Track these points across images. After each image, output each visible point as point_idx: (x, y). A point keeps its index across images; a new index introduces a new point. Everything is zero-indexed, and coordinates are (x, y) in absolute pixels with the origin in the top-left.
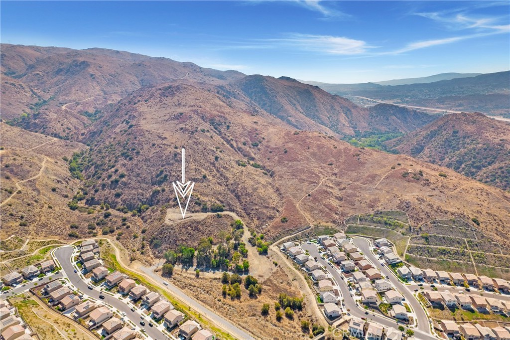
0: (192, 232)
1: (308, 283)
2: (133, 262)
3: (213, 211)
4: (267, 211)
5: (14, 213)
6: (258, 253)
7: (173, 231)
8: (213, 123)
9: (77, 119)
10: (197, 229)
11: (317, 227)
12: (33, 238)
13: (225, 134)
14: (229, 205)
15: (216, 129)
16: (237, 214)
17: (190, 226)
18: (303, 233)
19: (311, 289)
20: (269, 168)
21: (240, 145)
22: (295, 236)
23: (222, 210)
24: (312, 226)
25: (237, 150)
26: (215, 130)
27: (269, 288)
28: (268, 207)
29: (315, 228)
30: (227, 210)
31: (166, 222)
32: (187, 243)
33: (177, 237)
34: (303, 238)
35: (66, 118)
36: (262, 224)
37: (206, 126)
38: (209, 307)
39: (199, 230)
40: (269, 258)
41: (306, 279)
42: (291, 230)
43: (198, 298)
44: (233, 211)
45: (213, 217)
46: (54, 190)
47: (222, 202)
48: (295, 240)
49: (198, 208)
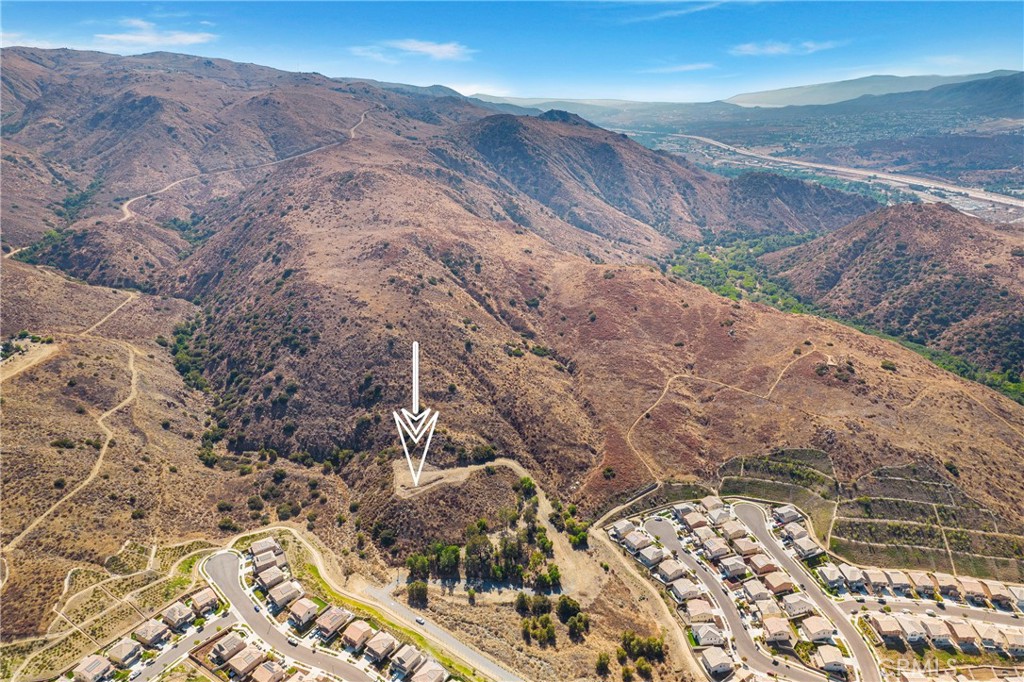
0: (447, 510)
1: (668, 604)
2: (350, 577)
3: (479, 461)
4: (575, 455)
5: (117, 493)
6: (570, 546)
7: (415, 511)
8: (449, 261)
9: (162, 240)
10: (455, 503)
11: (668, 485)
12: (162, 543)
13: (474, 285)
14: (504, 444)
15: (455, 273)
16: (521, 463)
17: (442, 497)
18: (644, 498)
19: (674, 616)
20: (563, 355)
21: (504, 306)
22: (631, 506)
23: (492, 458)
24: (660, 483)
25: (499, 316)
26: (454, 276)
27: (602, 617)
28: (575, 445)
29: (665, 486)
30: (501, 456)
31: (397, 493)
32: (442, 533)
33: (422, 524)
34: (646, 508)
35: (142, 241)
36: (568, 482)
38: (504, 665)
39: (459, 506)
40: (591, 554)
41: (662, 596)
42: (623, 494)
43: (482, 648)
44: (512, 456)
45: (480, 474)
46: (166, 426)
47: (490, 440)
48: (631, 513)
49: (451, 459)
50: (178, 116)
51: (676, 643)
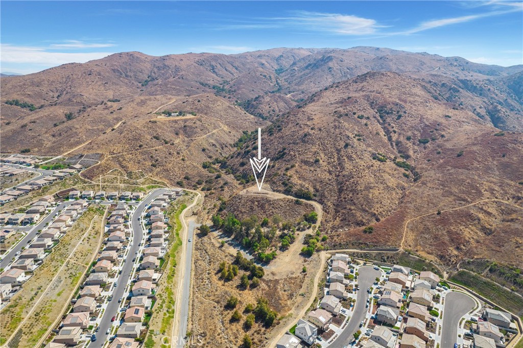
0: (255, 207)
1: (312, 306)
2: (193, 216)
3: (296, 195)
4: (361, 215)
5: (154, 156)
6: (300, 252)
7: (240, 201)
8: (382, 111)
9: (286, 103)
10: (262, 207)
11: (407, 253)
12: (151, 176)
13: (389, 125)
14: (323, 196)
15: (381, 117)
16: (324, 207)
17: (258, 201)
18: (380, 253)
19: (306, 313)
20: (418, 171)
21: (402, 139)
22: (365, 253)
23: (309, 199)
24: (401, 249)
25: (394, 144)
26: (379, 118)
27: (267, 288)
28: (367, 211)
29: (403, 254)
30: (315, 201)
31: (241, 191)
33: (238, 207)
34: (376, 260)
36: (342, 227)
37: (372, 112)
40: (305, 261)
41: (315, 301)
42: (365, 244)
43: (196, 262)
44: (321, 202)
45: (289, 201)
46: (204, 150)
47: (317, 191)
48: (362, 257)
49: (282, 188)
50: (337, 64)
51: (285, 325)
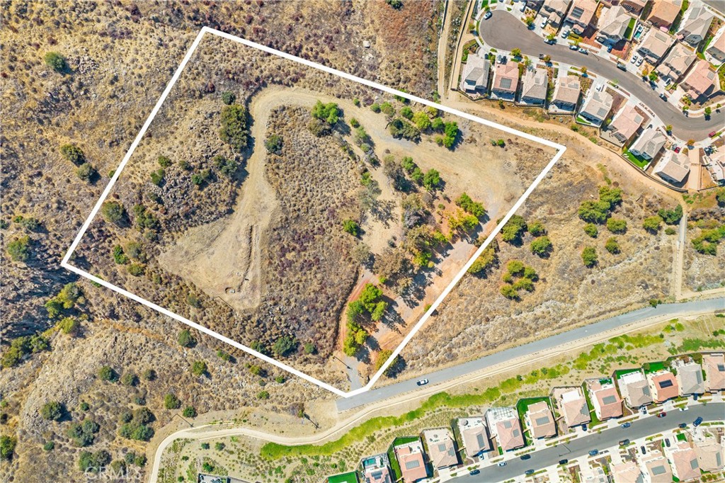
0: (305, 256)
1: (585, 134)
2: (308, 413)
6: (445, 150)
7: (284, 302)
10: (302, 240)
14: (232, 77)
16: (280, 83)
17: (284, 251)
19: (600, 144)
27: (545, 207)
30: (250, 101)
31: (237, 306)
32: (332, 285)
36: (354, 52)
39: (309, 236)
40: (472, 141)
41: (575, 130)
42: (433, 17)
45: (273, 168)
48: (456, 33)
51: (622, 174)
